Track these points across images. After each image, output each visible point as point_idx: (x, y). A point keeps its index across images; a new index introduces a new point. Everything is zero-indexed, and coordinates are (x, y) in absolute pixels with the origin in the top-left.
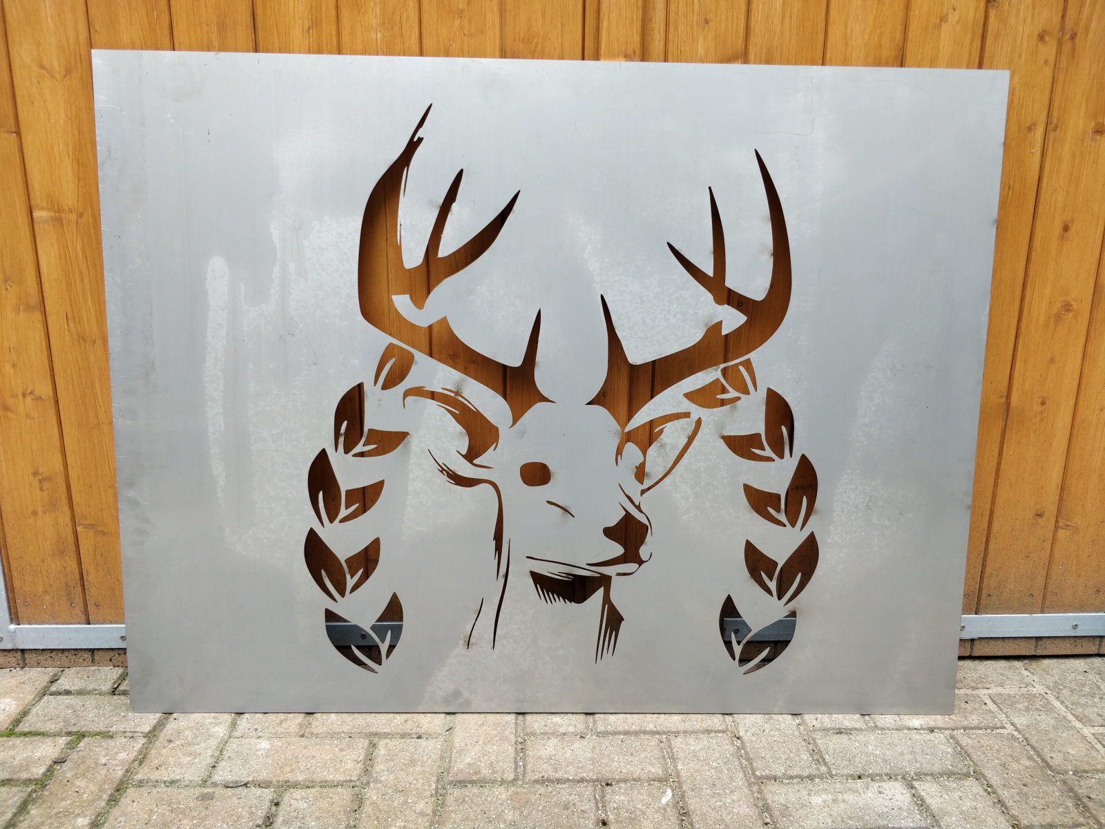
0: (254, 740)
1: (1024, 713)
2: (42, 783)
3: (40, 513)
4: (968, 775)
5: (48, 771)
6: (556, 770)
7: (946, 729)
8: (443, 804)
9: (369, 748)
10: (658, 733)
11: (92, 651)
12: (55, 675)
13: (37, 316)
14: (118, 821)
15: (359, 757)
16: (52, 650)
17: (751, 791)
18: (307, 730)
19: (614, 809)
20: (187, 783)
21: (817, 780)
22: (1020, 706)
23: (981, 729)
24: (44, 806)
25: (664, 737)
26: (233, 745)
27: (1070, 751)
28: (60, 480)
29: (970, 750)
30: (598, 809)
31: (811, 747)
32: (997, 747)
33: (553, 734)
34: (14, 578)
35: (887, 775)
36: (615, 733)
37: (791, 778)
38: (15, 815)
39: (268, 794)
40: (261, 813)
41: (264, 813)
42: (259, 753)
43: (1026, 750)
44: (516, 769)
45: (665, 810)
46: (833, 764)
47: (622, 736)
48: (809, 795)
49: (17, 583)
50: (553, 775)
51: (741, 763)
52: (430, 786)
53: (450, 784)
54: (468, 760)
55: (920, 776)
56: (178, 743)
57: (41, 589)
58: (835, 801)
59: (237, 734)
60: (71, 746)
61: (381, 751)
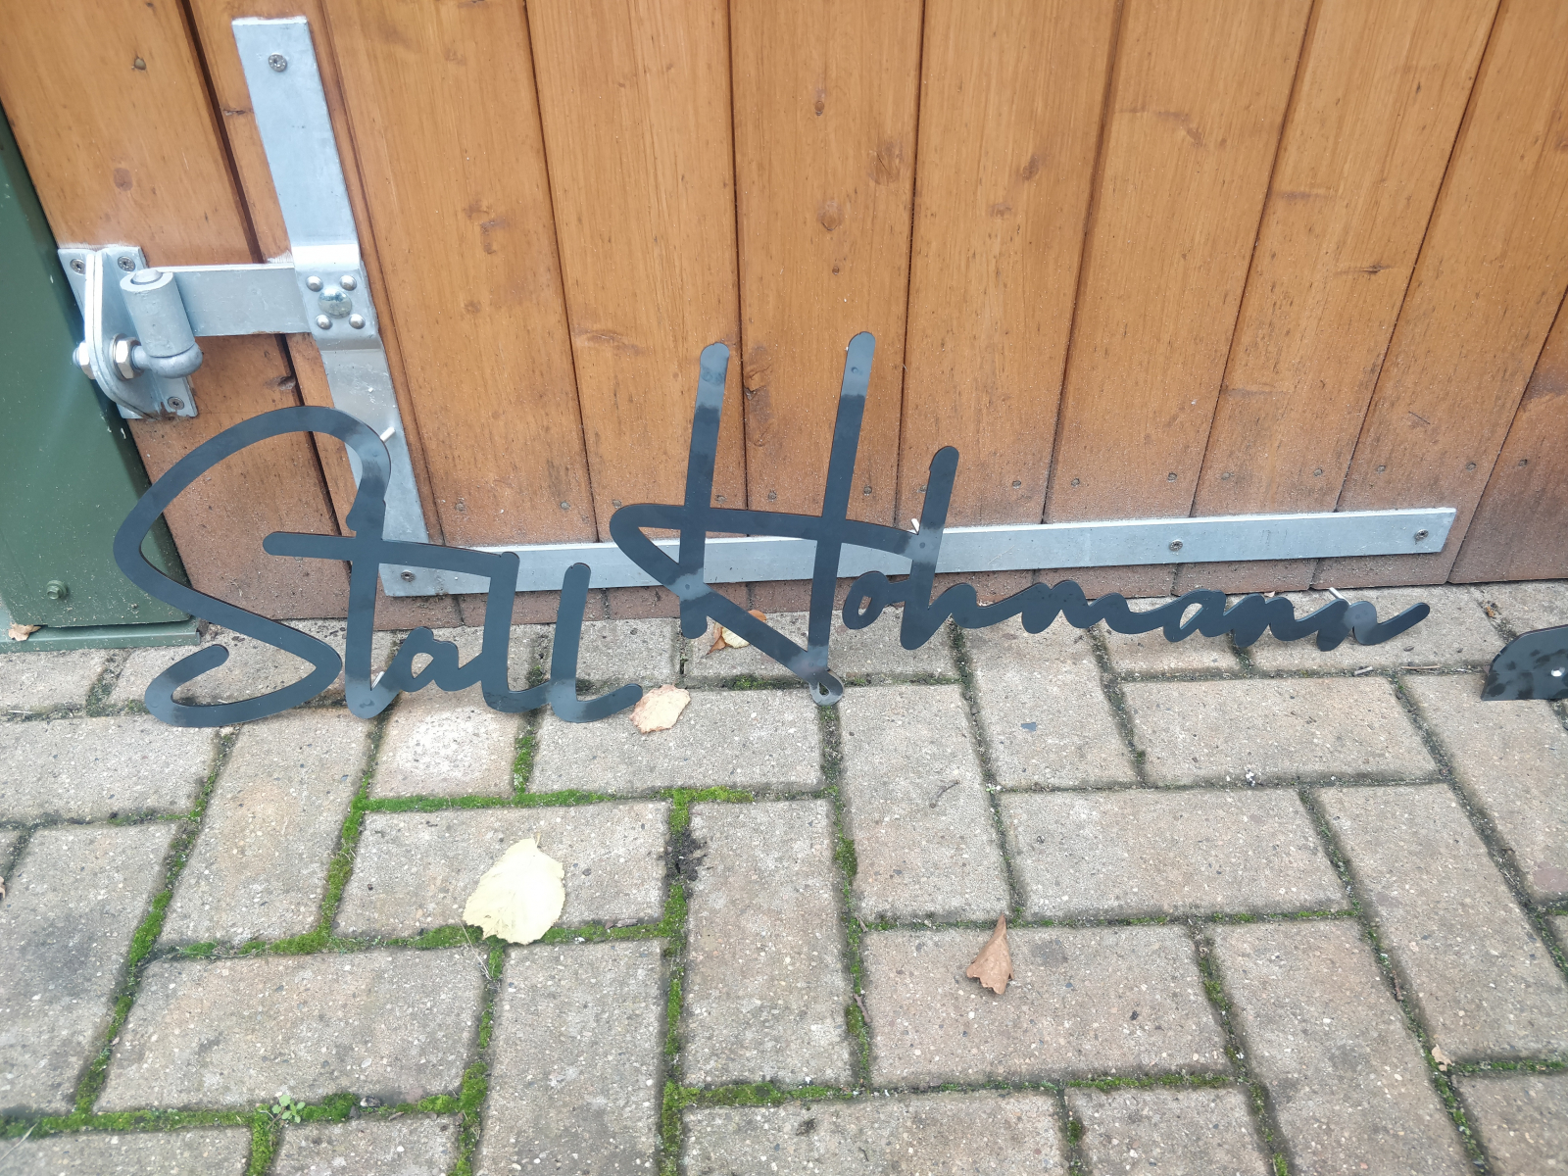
9: (1309, 812)
14: (897, 1026)
20: (984, 916)
28: (535, 224)
38: (665, 1021)
39: (1175, 942)
49: (438, 462)
52: (1511, 911)
53: (1548, 909)
54: (1541, 839)
56: (897, 809)
59: (1005, 781)
61: (1343, 823)
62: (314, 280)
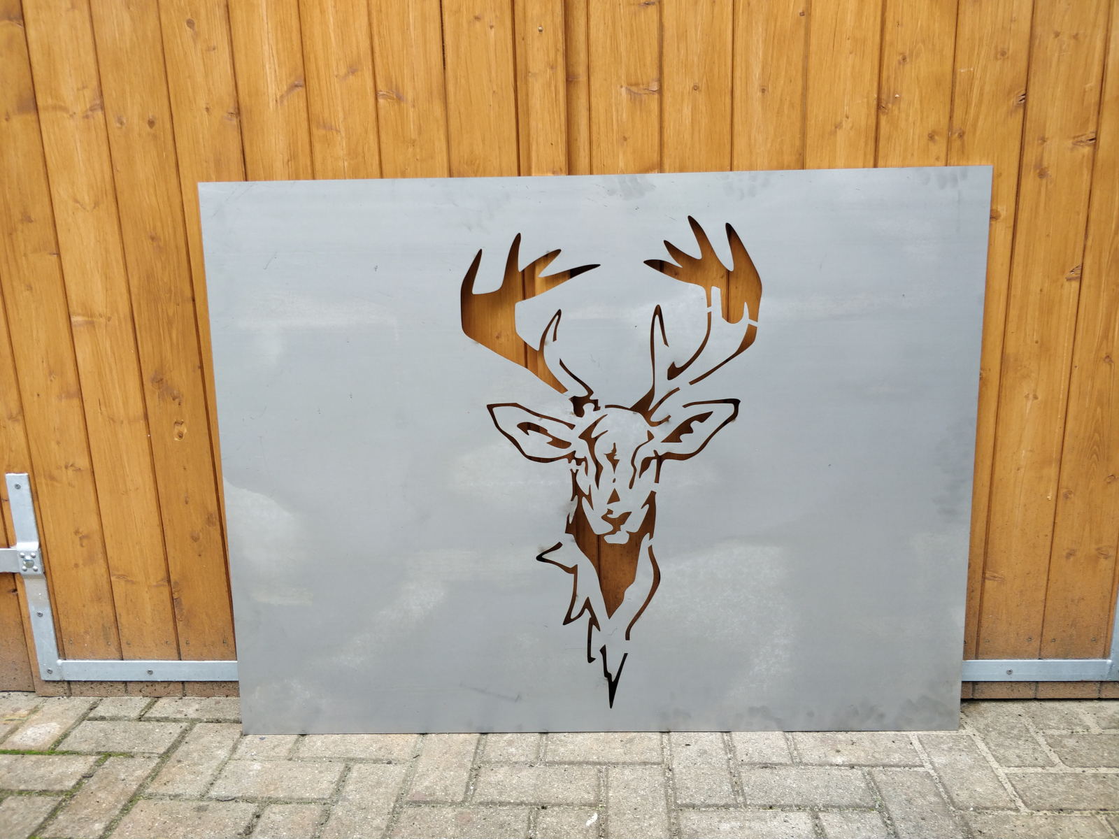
0: (249, 762)
1: (945, 753)
2: (70, 794)
3: (81, 566)
4: (872, 808)
5: (77, 784)
6: (501, 794)
7: (865, 766)
8: (397, 821)
9: (344, 771)
10: (599, 763)
11: (125, 683)
12: (95, 703)
13: (76, 402)
14: (127, 826)
15: (334, 779)
16: (92, 682)
17: (669, 817)
18: (295, 755)
19: (543, 829)
20: (188, 797)
21: (731, 809)
22: (945, 747)
23: (899, 767)
24: (70, 813)
25: (605, 767)
26: (230, 767)
27: (978, 789)
28: (97, 538)
29: (882, 786)
30: (529, 828)
31: (735, 779)
32: (909, 784)
33: (505, 763)
34: (61, 620)
35: (796, 806)
36: (561, 763)
37: (709, 806)
38: (46, 819)
39: (252, 808)
40: (244, 824)
41: (246, 824)
42: (251, 773)
43: (936, 787)
44: (466, 792)
45: (587, 831)
46: (750, 795)
47: (566, 766)
48: (720, 822)
49: (63, 624)
50: (497, 798)
51: (666, 792)
52: (389, 805)
53: (407, 804)
54: (427, 783)
55: (827, 808)
56: (186, 763)
57: (82, 630)
58: (741, 828)
59: (236, 756)
60: (99, 764)
61: (354, 774)
62: (22, 554)
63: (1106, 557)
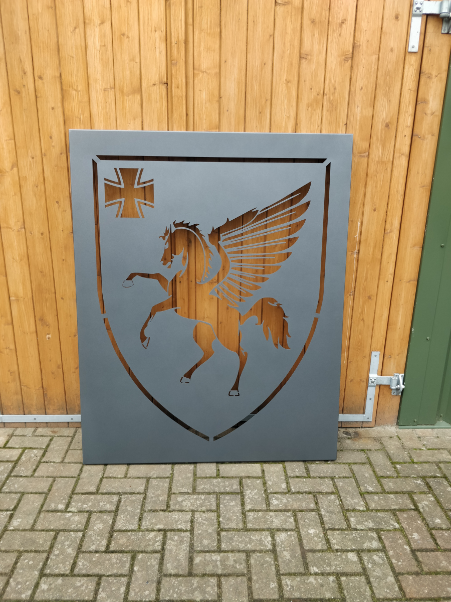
2: (17, 462)
3: (10, 382)
5: (18, 458)
11: (25, 423)
12: (14, 430)
13: (11, 327)
16: (13, 423)
24: (19, 468)
57: (10, 405)
63: (363, 382)
